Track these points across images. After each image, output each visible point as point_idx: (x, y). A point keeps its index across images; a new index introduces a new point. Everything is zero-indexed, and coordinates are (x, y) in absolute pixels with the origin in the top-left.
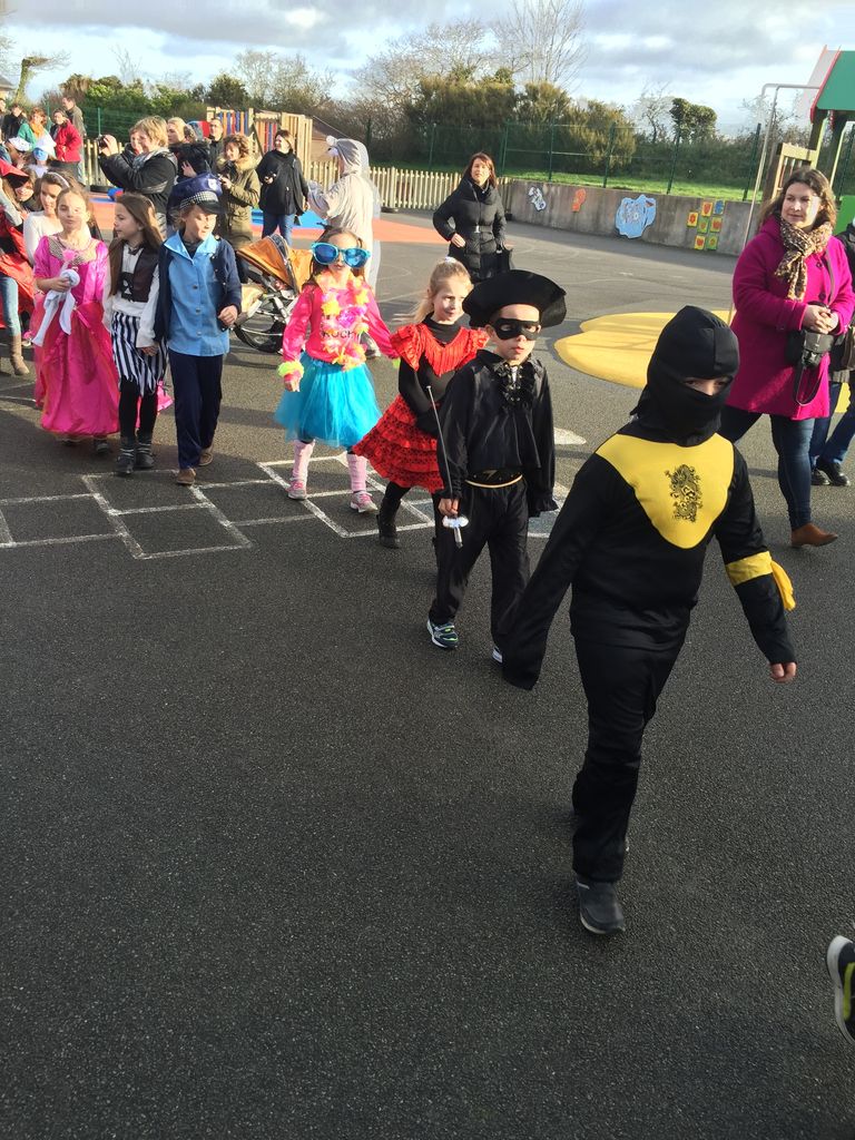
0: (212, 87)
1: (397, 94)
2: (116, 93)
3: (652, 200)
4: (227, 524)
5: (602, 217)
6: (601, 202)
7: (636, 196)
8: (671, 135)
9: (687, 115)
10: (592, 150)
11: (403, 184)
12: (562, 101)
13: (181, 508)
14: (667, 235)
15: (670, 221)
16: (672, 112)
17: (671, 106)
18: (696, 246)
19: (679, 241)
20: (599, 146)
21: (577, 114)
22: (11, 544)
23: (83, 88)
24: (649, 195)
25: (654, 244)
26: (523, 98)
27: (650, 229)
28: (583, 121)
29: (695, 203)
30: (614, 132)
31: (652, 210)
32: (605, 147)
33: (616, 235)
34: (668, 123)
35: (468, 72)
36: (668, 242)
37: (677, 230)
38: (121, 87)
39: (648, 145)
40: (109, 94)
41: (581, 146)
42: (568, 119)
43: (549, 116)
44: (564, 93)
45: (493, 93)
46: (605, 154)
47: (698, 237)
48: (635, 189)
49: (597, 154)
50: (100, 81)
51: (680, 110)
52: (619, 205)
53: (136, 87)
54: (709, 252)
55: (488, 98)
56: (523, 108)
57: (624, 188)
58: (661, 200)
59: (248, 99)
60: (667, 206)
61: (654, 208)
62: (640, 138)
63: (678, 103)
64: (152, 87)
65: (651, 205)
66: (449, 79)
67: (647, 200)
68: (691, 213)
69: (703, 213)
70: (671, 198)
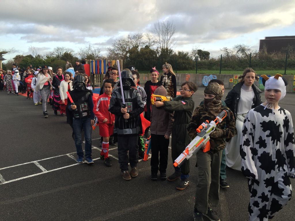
2: (32, 59)
3: (215, 76)
5: (197, 82)
6: (196, 78)
7: (209, 75)
9: (202, 54)
10: (182, 64)
17: (197, 52)
21: (176, 55)
29: (232, 76)
33: (203, 86)
37: (226, 84)
39: (194, 62)
44: (172, 50)
52: (203, 78)
53: (38, 57)
57: (203, 73)
58: (218, 76)
63: (199, 51)
64: (42, 57)
66: (133, 49)
67: (213, 76)
68: (230, 79)
69: (235, 79)
70: (222, 75)
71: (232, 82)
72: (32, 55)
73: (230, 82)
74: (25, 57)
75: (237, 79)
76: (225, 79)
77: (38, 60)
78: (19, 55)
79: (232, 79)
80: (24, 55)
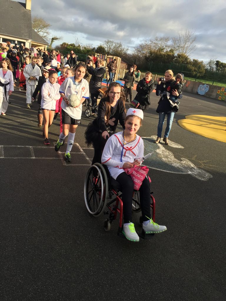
0: (97, 48)
1: (143, 53)
2: (73, 48)
3: (208, 86)
4: (88, 159)
5: (194, 89)
6: (194, 85)
7: (204, 84)
8: (215, 70)
9: (220, 65)
10: (193, 72)
11: (142, 76)
12: (186, 59)
13: (77, 153)
14: (211, 95)
15: (212, 92)
16: (215, 64)
17: (216, 62)
18: (219, 99)
19: (214, 97)
20: (195, 71)
21: (190, 62)
22: (34, 158)
23: (66, 46)
24: (207, 85)
25: (208, 97)
26: (176, 57)
27: (207, 93)
28: (191, 64)
29: (220, 88)
30: (199, 67)
31: (208, 89)
32: (196, 71)
33: (197, 94)
34: (214, 66)
35: (162, 49)
36: (211, 97)
37: (214, 94)
38: (75, 46)
39: (208, 72)
40: (72, 48)
41: (190, 70)
42: (187, 63)
43: (182, 62)
44: (187, 57)
45: (169, 55)
46: (196, 73)
47: (220, 97)
48: (204, 82)
49: (194, 73)
50: (70, 44)
51: (218, 63)
52: (199, 86)
53: (78, 47)
54: (222, 101)
55: (167, 56)
56: (176, 60)
57: (201, 82)
58: (210, 86)
59: (106, 52)
60: (212, 88)
61: (208, 88)
62: (206, 70)
63: (218, 62)
64: (83, 47)
65: (208, 87)
66: (157, 51)
67: (207, 86)
68: (218, 90)
69: (222, 91)
70: (213, 86)
71: (219, 93)
72: (75, 44)
73: (218, 93)
74: (69, 45)
75: (223, 91)
76: (215, 90)
77: (78, 49)
78: (65, 43)
79: (220, 91)
80: (69, 44)
